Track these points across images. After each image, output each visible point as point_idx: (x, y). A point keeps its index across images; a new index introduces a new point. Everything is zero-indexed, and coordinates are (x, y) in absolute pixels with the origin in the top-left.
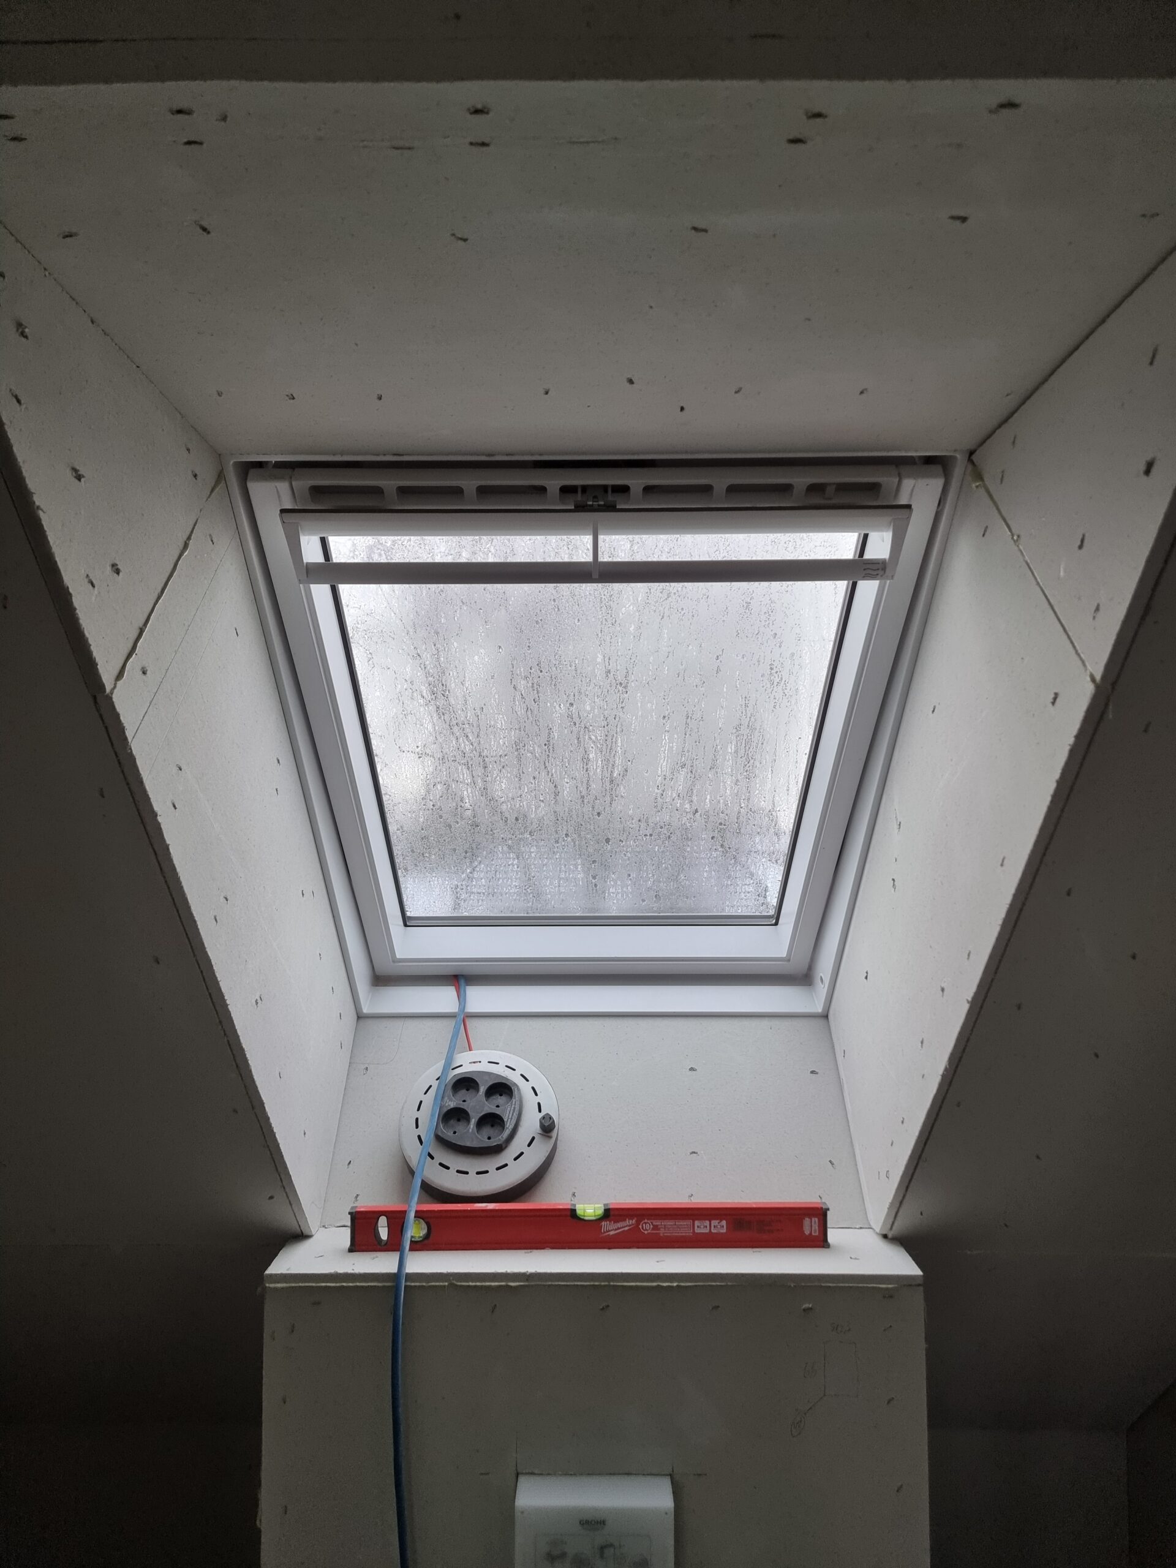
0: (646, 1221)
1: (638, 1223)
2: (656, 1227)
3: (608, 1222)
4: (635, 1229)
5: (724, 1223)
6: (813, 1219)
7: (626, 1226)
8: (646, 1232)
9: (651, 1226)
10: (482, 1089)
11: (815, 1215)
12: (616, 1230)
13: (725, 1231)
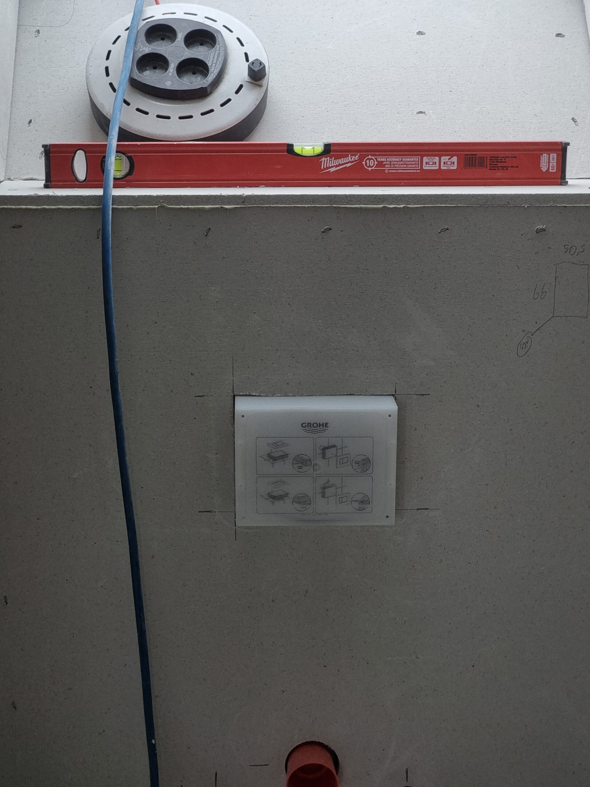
0: (370, 157)
1: (361, 159)
2: (380, 164)
3: (328, 158)
4: (358, 167)
5: (455, 159)
6: (551, 155)
7: (348, 162)
8: (370, 169)
9: (376, 163)
10: (181, 37)
11: (553, 151)
12: (337, 166)
13: (455, 168)
